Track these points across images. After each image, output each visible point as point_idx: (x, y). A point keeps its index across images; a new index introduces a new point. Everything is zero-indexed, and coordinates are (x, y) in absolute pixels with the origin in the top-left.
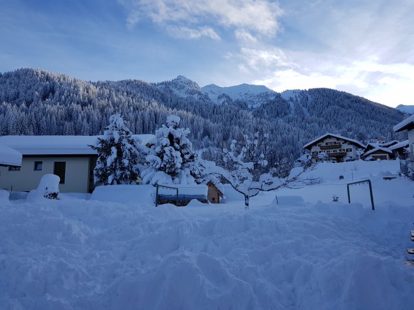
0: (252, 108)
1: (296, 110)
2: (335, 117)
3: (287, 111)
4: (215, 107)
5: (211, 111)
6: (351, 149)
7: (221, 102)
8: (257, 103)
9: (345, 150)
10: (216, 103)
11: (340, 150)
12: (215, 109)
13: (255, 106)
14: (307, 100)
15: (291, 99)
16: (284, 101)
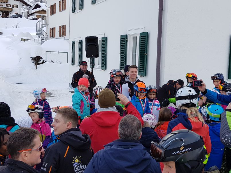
6: (17, 5)
11: (6, 6)
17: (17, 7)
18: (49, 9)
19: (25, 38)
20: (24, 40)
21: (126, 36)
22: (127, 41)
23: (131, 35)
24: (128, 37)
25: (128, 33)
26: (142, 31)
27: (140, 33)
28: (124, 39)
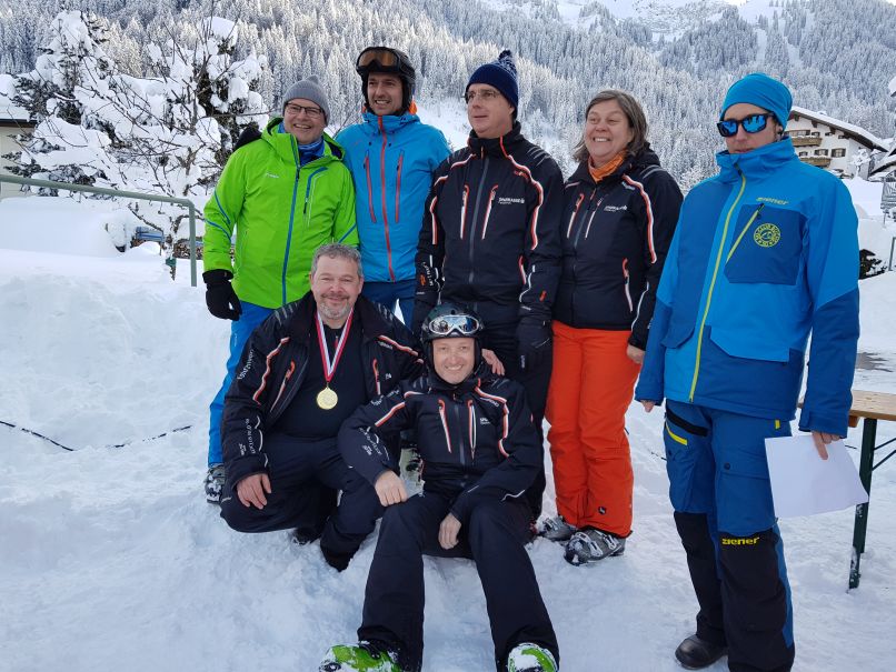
0: (662, 42)
1: (769, 51)
2: (865, 73)
3: (748, 53)
4: (569, 38)
5: (559, 47)
6: (844, 150)
7: (587, 26)
8: (674, 29)
9: (830, 152)
10: (575, 27)
12: (569, 43)
13: (669, 38)
14: (803, 26)
15: (763, 23)
16: (743, 27)
17: (843, 155)
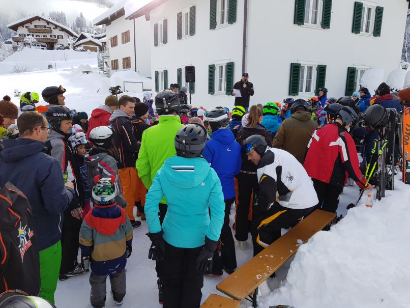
6: (62, 36)
9: (56, 37)
11: (51, 36)
17: (62, 38)
18: (110, 41)
19: (87, 70)
20: (87, 72)
21: (214, 65)
22: (214, 69)
23: (217, 65)
24: (216, 66)
25: (215, 63)
26: (228, 61)
27: (227, 63)
28: (212, 69)
